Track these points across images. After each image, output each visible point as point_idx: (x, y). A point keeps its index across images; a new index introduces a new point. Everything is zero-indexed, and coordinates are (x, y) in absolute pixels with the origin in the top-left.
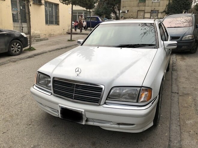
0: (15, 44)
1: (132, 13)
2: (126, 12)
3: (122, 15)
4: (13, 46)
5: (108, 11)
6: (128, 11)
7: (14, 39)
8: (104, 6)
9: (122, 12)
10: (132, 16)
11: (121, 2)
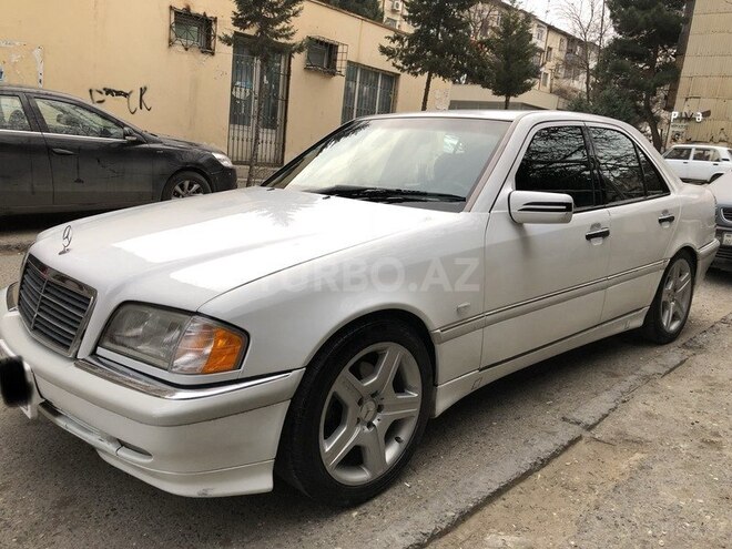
0: (187, 183)
1: (723, 124)
2: (700, 118)
3: (676, 129)
4: (180, 191)
5: (620, 110)
6: (706, 114)
7: (184, 169)
8: (607, 92)
9: (680, 119)
10: (723, 136)
11: (681, 79)
